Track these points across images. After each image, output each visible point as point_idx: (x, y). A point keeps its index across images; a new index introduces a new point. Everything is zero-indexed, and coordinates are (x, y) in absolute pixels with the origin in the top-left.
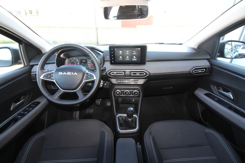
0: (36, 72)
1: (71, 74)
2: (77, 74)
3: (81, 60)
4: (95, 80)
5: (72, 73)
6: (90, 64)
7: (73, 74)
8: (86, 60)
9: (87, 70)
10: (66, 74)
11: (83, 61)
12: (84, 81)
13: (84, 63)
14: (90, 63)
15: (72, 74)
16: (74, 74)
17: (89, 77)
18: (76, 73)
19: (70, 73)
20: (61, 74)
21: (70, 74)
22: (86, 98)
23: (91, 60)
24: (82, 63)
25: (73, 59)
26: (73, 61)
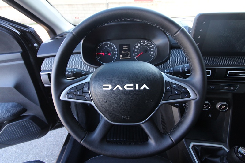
0: (51, 70)
1: (134, 87)
2: (148, 88)
3: (120, 45)
6: (136, 53)
7: (140, 87)
8: (129, 46)
10: (121, 89)
11: (125, 48)
12: (162, 102)
13: (125, 50)
14: (136, 52)
15: (137, 88)
16: (142, 88)
19: (132, 85)
20: (109, 89)
21: (132, 89)
23: (138, 46)
24: (123, 52)
25: (107, 44)
26: (107, 47)
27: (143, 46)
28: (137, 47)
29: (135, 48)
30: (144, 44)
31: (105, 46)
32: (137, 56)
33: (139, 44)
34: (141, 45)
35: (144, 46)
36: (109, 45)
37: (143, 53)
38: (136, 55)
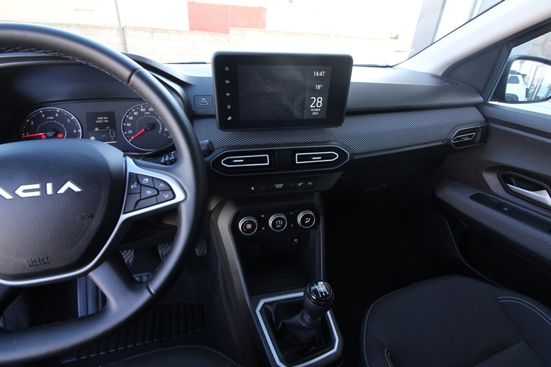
1: (43, 189)
2: (76, 189)
3: (88, 115)
4: (178, 204)
5: (49, 186)
6: (130, 132)
7: (56, 188)
8: (111, 115)
9: (130, 161)
10: (8, 196)
11: (100, 120)
12: (123, 217)
13: (102, 126)
14: (130, 128)
15: (50, 192)
17: (149, 192)
18: (69, 185)
19: (37, 186)
21: (38, 194)
22: (145, 296)
23: (133, 115)
24: (97, 129)
25: (53, 113)
26: (52, 120)
27: (146, 115)
28: (131, 118)
29: (126, 120)
30: (147, 111)
31: (46, 116)
32: (133, 138)
33: (135, 111)
34: (141, 114)
35: (148, 115)
36: (57, 115)
37: (145, 130)
38: (131, 135)
